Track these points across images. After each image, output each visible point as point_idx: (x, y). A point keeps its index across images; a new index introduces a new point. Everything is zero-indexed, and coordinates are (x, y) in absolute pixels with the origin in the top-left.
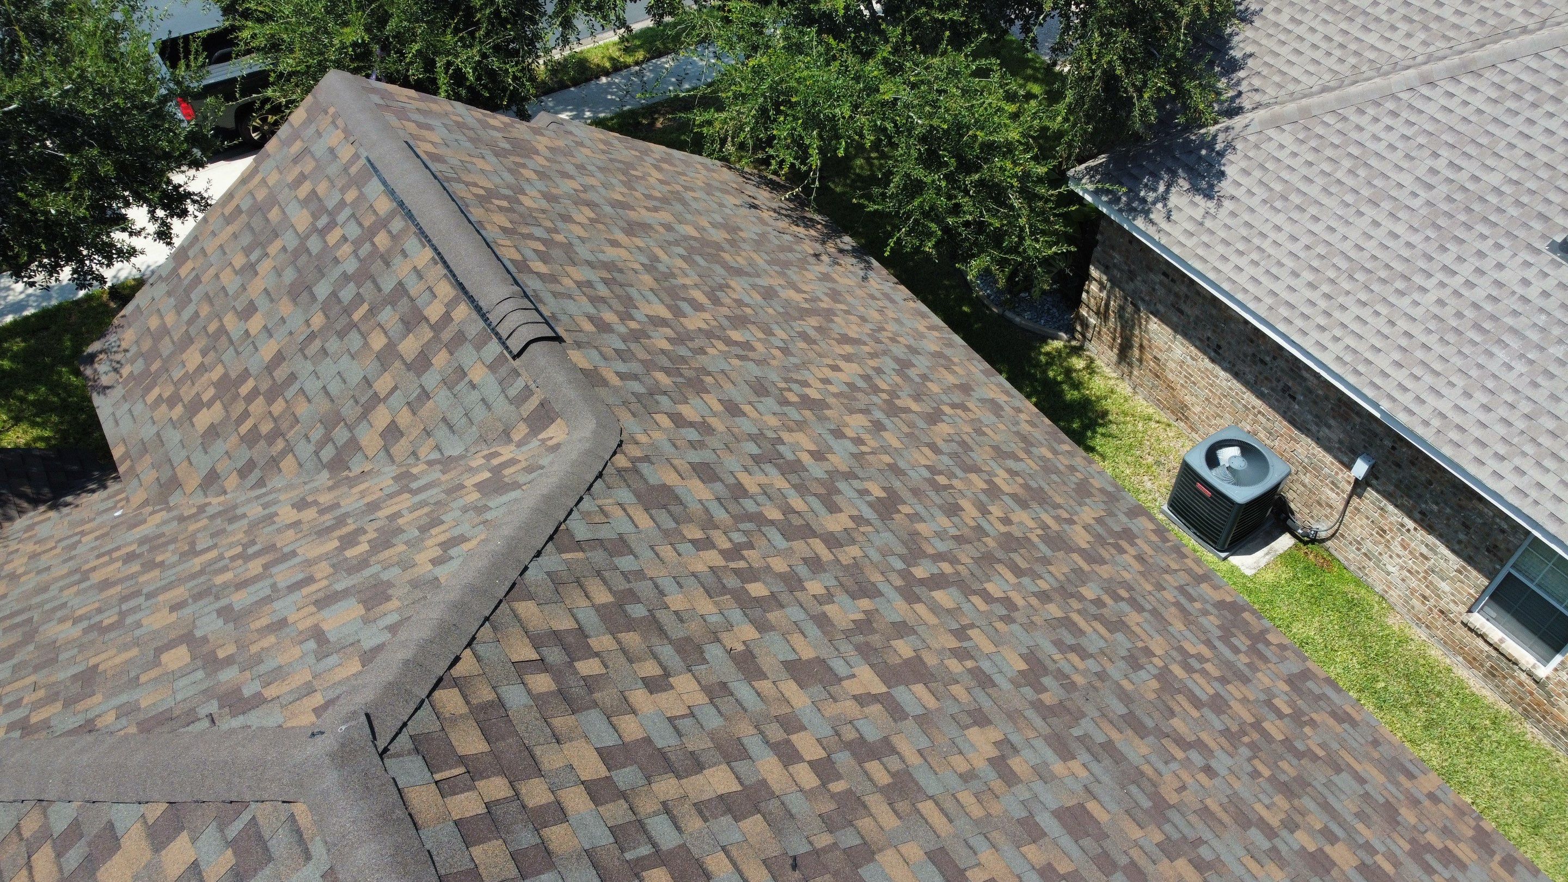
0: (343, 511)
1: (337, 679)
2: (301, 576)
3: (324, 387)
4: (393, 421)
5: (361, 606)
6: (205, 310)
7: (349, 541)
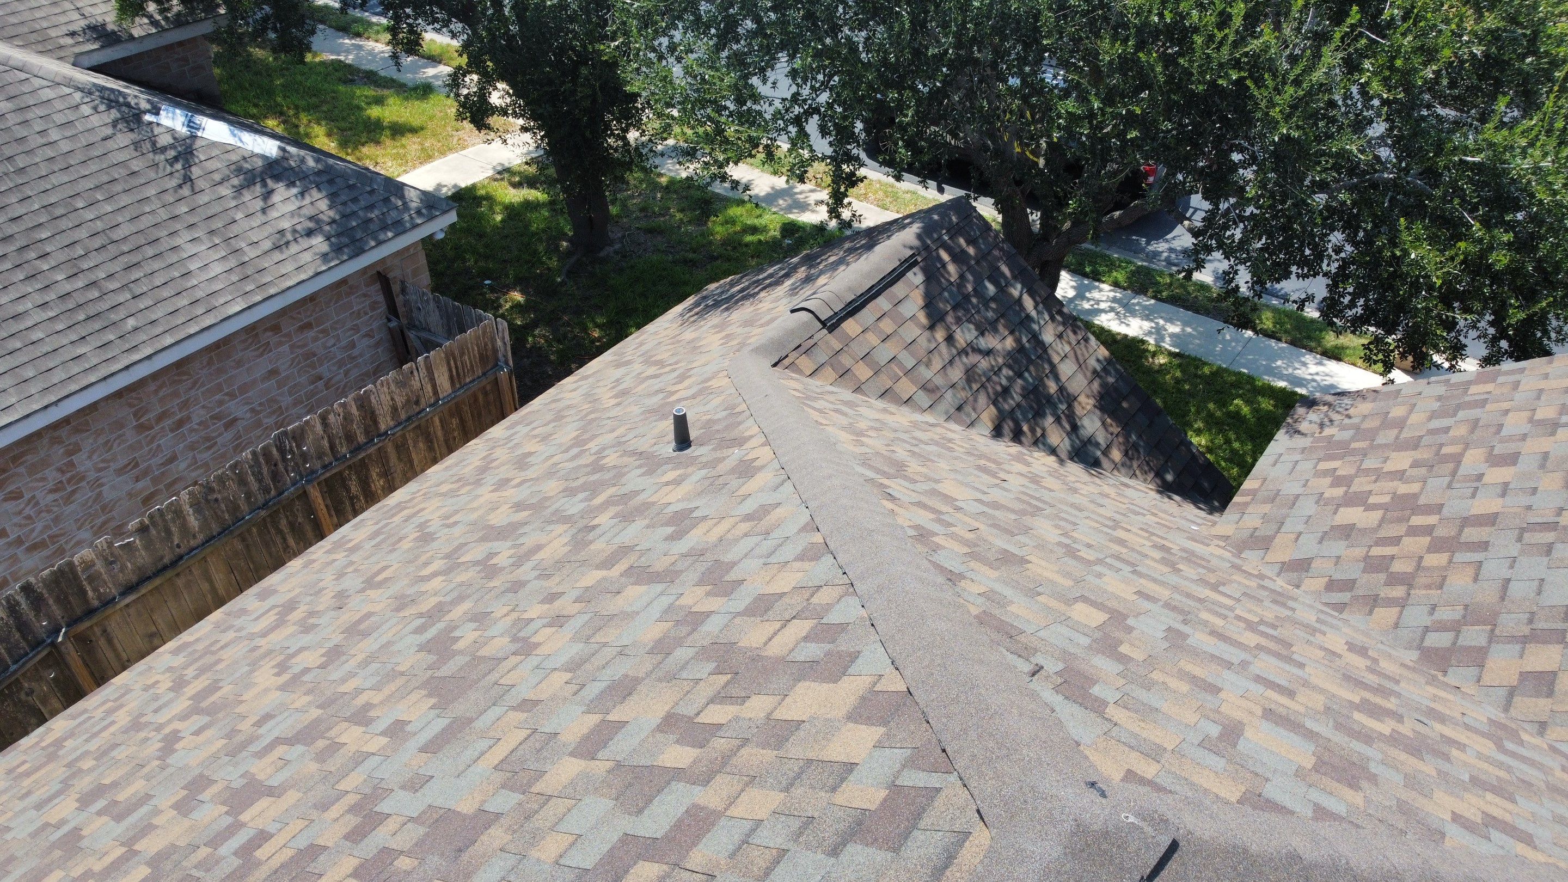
0: (1396, 688)
1: (1196, 779)
2: (1283, 683)
3: (1508, 581)
4: (1554, 674)
5: (1313, 760)
6: (1460, 431)
7: (1377, 712)
